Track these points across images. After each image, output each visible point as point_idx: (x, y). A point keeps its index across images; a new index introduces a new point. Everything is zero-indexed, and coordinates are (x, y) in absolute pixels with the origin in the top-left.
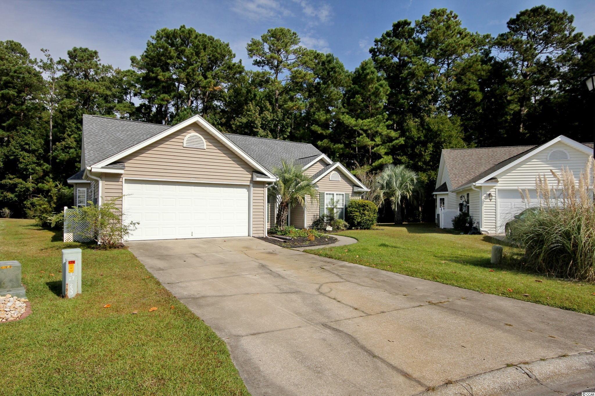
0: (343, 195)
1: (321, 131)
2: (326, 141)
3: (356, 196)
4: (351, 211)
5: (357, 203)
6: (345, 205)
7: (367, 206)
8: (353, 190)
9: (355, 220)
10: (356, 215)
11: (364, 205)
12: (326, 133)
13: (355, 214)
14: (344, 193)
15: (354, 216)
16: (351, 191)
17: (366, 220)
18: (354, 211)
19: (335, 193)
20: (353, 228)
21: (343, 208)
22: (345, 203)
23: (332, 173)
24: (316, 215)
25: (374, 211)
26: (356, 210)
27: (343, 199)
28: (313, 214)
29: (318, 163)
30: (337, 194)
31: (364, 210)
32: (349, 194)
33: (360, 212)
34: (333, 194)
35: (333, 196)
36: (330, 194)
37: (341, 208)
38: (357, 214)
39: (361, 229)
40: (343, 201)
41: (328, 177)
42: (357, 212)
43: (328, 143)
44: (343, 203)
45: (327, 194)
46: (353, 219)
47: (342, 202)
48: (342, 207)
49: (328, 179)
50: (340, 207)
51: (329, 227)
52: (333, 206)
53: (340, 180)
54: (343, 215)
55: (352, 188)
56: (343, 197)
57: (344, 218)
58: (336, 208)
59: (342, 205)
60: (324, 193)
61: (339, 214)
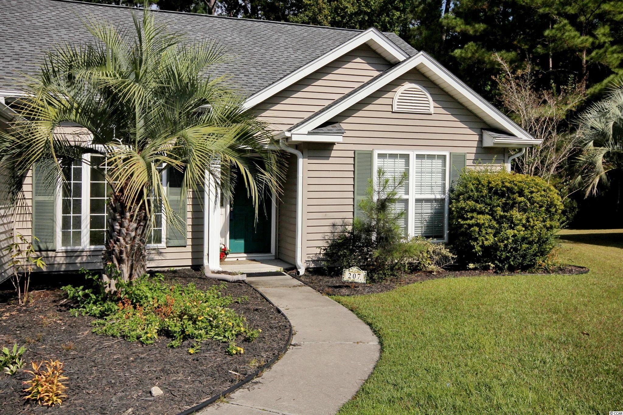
0: (445, 156)
2: (471, 46)
3: (490, 160)
4: (463, 209)
5: (484, 182)
6: (451, 190)
7: (521, 193)
8: (481, 141)
9: (476, 239)
10: (478, 225)
11: (510, 190)
12: (476, 31)
13: (473, 221)
14: (447, 154)
15: (470, 226)
16: (475, 144)
17: (515, 242)
18: (473, 210)
19: (412, 156)
20: (471, 266)
21: (443, 200)
22: (452, 182)
23: (400, 90)
24: (339, 222)
25: (548, 210)
26: (478, 206)
27: (444, 171)
28: (331, 222)
29: (358, 60)
30: (419, 157)
31: (506, 207)
32: (464, 156)
33: (492, 213)
34: (406, 157)
35: (407, 164)
36: (393, 156)
37: (436, 200)
38: (483, 219)
39: (498, 270)
40: (443, 179)
41: (389, 101)
42: (481, 213)
43: (476, 51)
44: (444, 185)
45: (380, 156)
46: (469, 236)
47: (440, 182)
48: (438, 197)
49: (389, 108)
50: (432, 197)
51: (355, 269)
52: (407, 193)
53: (432, 111)
54: (442, 222)
55: (477, 138)
56: (444, 165)
57: (446, 232)
58: (418, 201)
59: (440, 189)
60: (370, 155)
61: (427, 217)
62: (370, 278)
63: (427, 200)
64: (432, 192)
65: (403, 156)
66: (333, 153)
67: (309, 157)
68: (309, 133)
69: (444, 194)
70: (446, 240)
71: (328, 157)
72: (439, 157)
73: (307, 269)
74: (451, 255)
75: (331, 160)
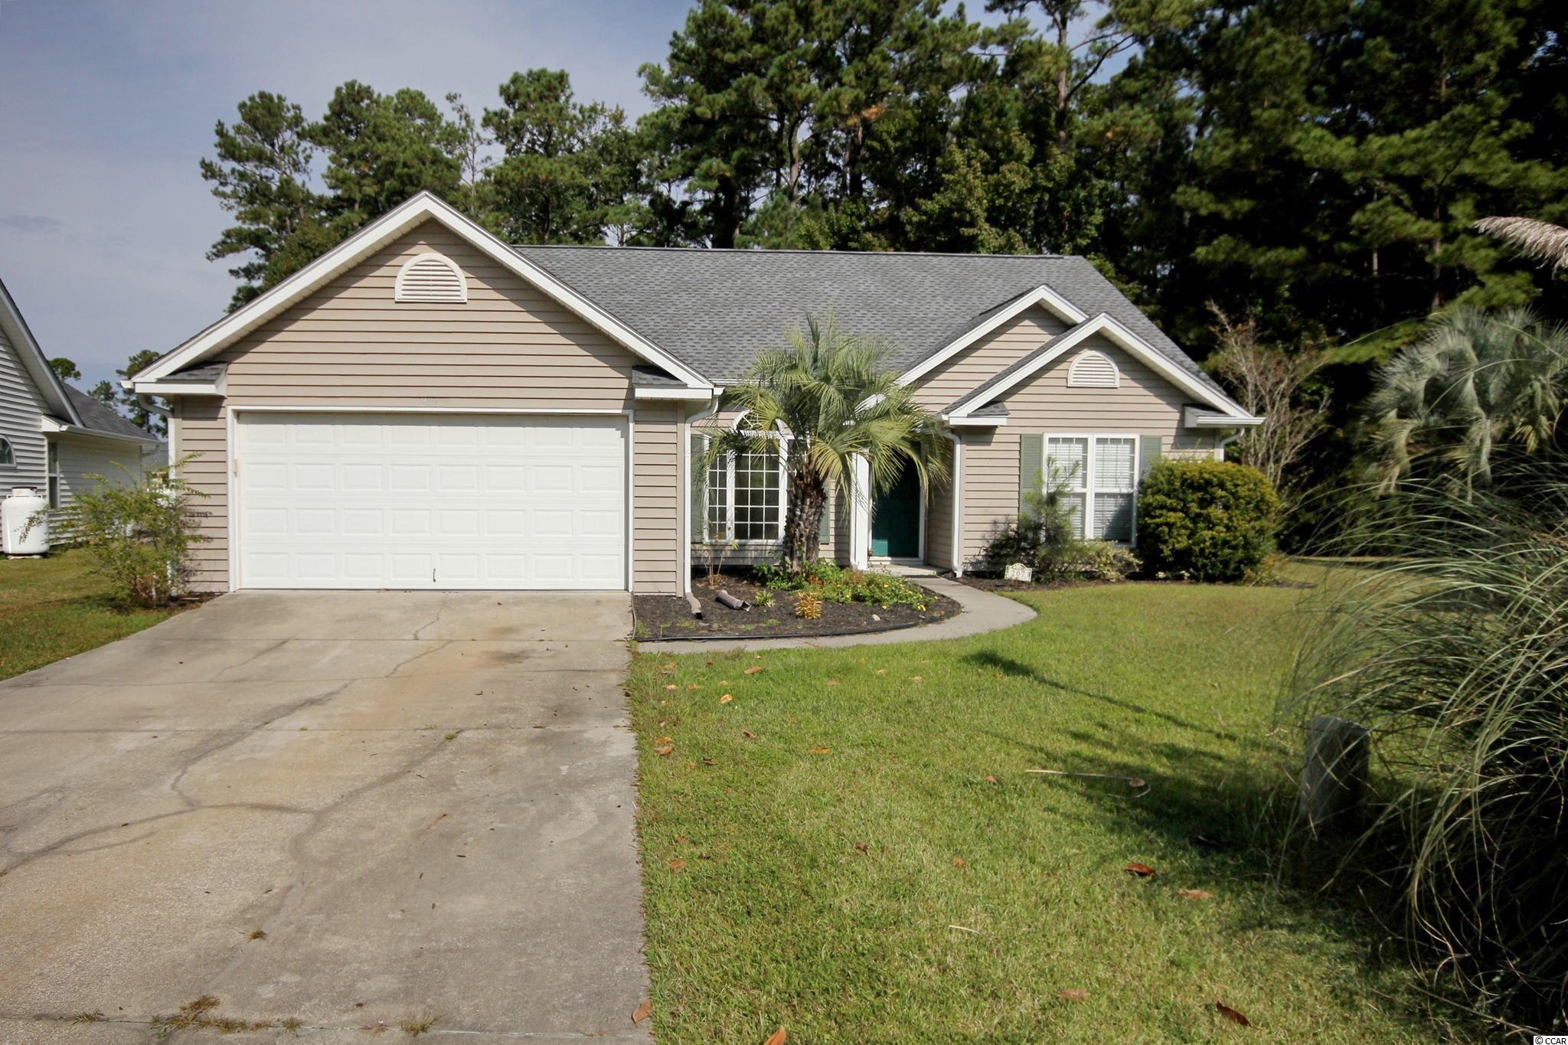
0: (1133, 441)
1: (1212, 207)
3: (1192, 445)
4: (1150, 505)
5: (1177, 473)
6: (1141, 483)
7: (1221, 485)
8: (1182, 420)
9: (1165, 542)
10: (1167, 524)
11: (1208, 483)
13: (1162, 520)
14: (1136, 437)
15: (1158, 525)
16: (1175, 424)
17: (1214, 545)
18: (1163, 507)
19: (1092, 438)
20: (1161, 575)
21: (1130, 496)
22: (1142, 473)
23: (1077, 360)
24: (1001, 519)
25: (1257, 508)
26: (1169, 501)
27: (1133, 459)
28: (992, 519)
29: (1027, 322)
30: (1100, 441)
31: (1204, 503)
32: (1159, 439)
33: (1185, 510)
34: (1084, 441)
35: (1085, 450)
36: (1067, 440)
37: (1122, 495)
38: (1172, 517)
39: (1195, 579)
40: (1132, 468)
41: (1062, 374)
42: (1174, 510)
44: (1132, 476)
45: (1052, 440)
46: (1159, 539)
47: (1127, 473)
48: (1125, 491)
49: (1063, 382)
50: (1116, 491)
51: (1018, 566)
52: (1084, 485)
53: (1117, 384)
54: (1129, 521)
55: (1177, 416)
56: (1133, 451)
57: (1134, 535)
58: (1098, 495)
59: (1127, 481)
60: (1040, 438)
61: (1109, 516)
62: (1036, 578)
63: (1110, 495)
64: (1117, 486)
65: (1079, 440)
66: (996, 438)
67: (969, 443)
68: (969, 416)
69: (1132, 486)
70: (1134, 545)
71: (989, 443)
72: (1126, 441)
73: (965, 572)
74: (1136, 561)
75: (993, 446)
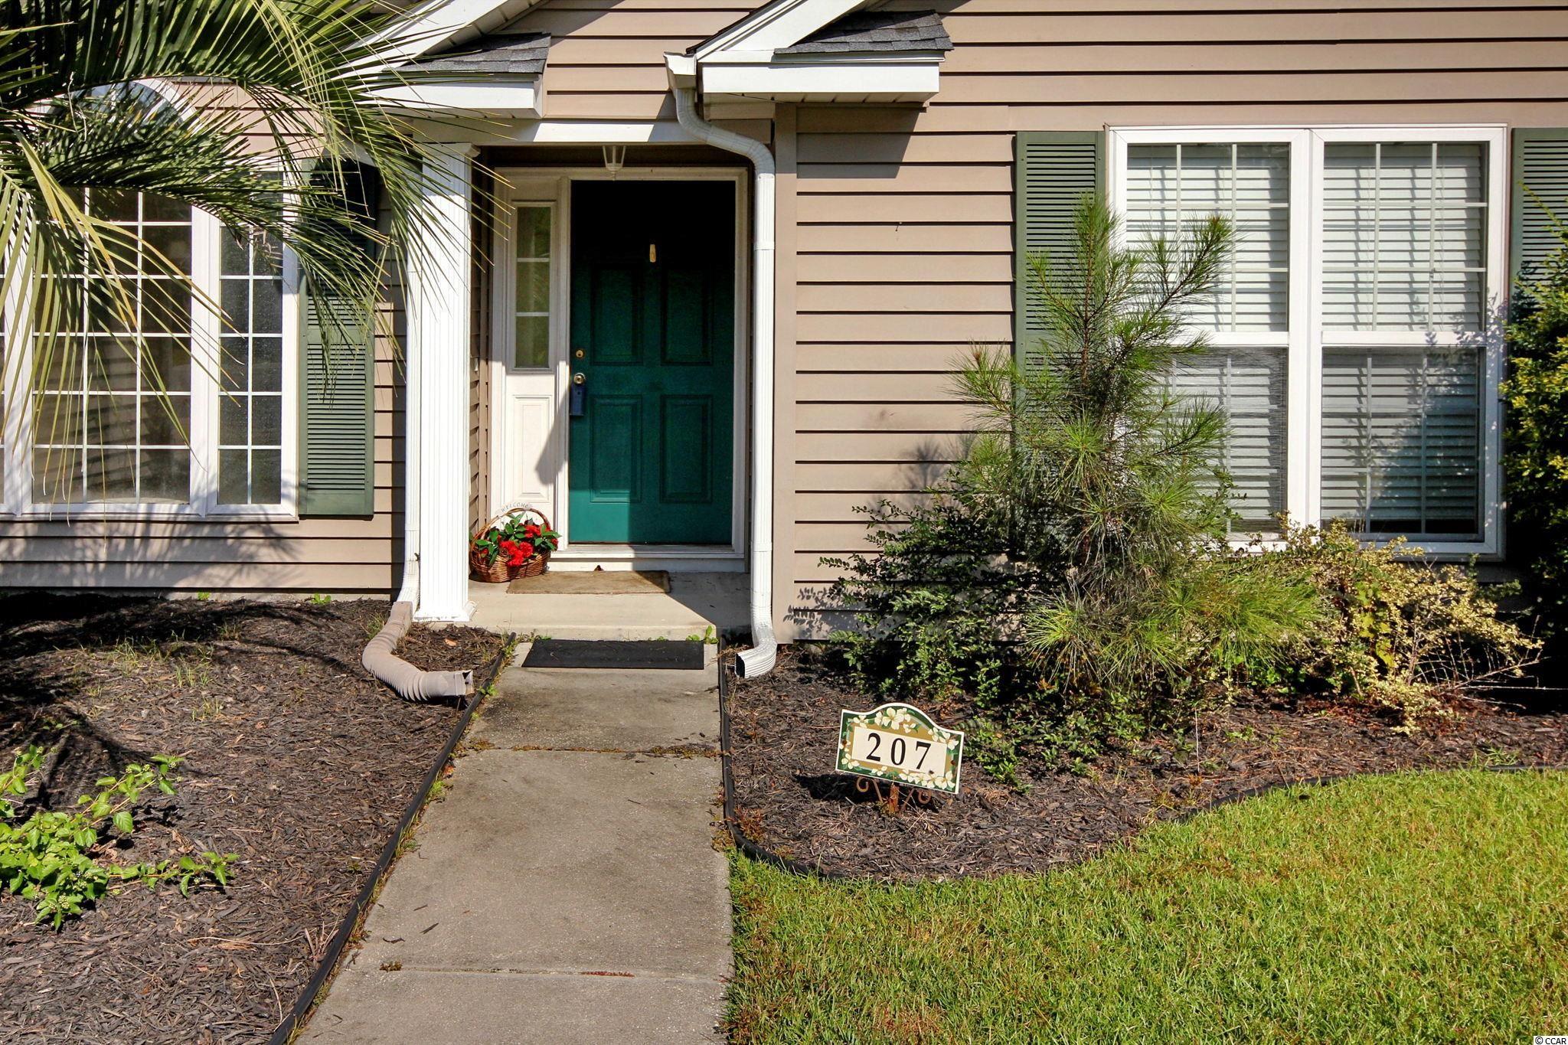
0: (1479, 151)
6: (1519, 311)
21: (1473, 356)
22: (1519, 269)
24: (948, 446)
27: (1478, 223)
28: (912, 442)
30: (1337, 154)
34: (1277, 157)
35: (1281, 188)
36: (1201, 154)
37: (1435, 355)
40: (1478, 253)
44: (1477, 286)
45: (1141, 155)
47: (1456, 270)
48: (1447, 338)
50: (1416, 338)
52: (1280, 318)
54: (1473, 455)
56: (1479, 188)
57: (1493, 508)
58: (1334, 357)
59: (1457, 302)
60: (1092, 148)
61: (1391, 437)
63: (1384, 356)
64: (1415, 318)
65: (1252, 153)
66: (916, 148)
67: (805, 166)
68: (782, 59)
69: (1481, 324)
70: (1491, 542)
71: (891, 166)
72: (1451, 152)
75: (905, 179)
